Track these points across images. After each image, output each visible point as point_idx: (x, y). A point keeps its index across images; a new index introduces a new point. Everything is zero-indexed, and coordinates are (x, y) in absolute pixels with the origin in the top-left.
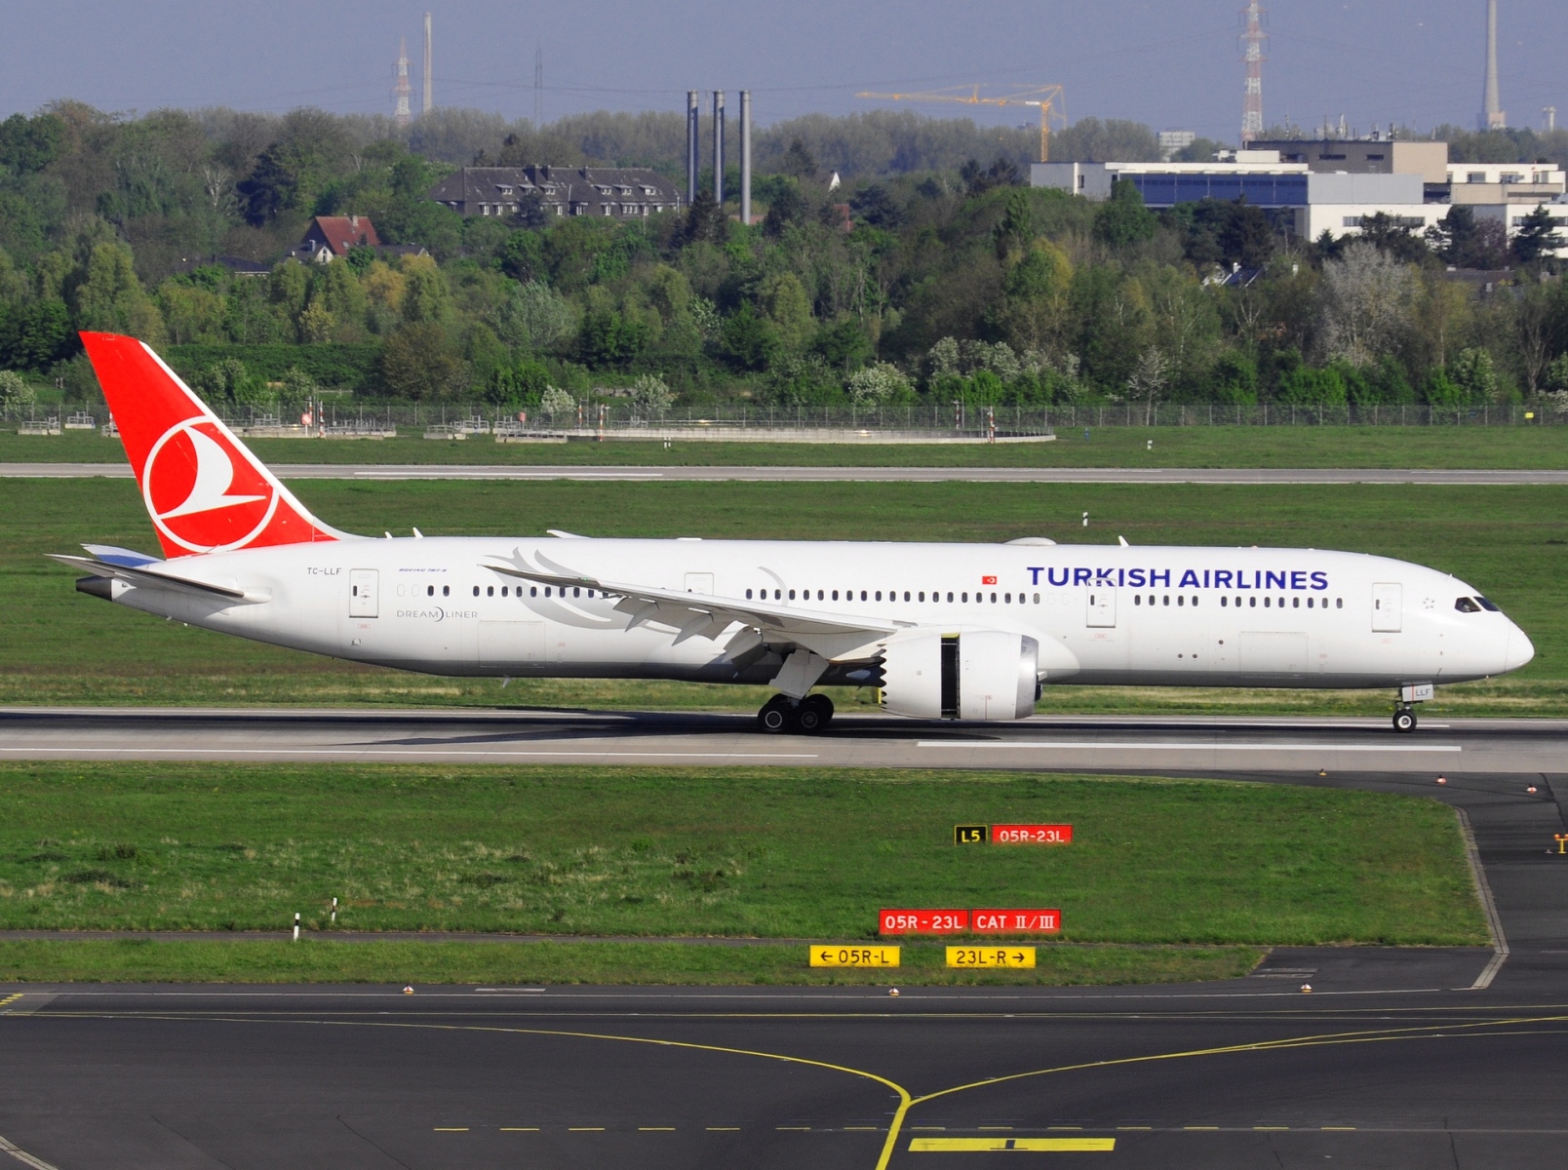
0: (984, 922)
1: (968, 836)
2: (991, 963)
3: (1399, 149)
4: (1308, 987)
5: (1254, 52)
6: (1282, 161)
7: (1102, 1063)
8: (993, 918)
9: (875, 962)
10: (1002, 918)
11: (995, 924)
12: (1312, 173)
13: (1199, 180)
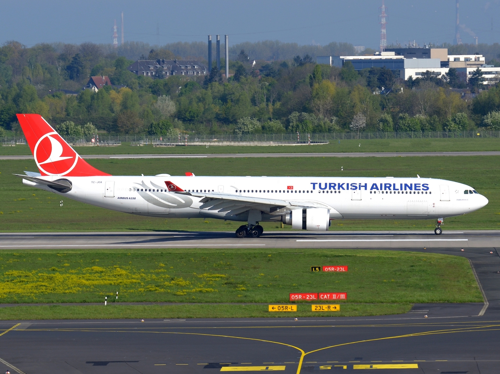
0: (323, 297)
1: (315, 270)
2: (326, 310)
3: (433, 51)
4: (427, 316)
5: (383, 21)
6: (396, 55)
7: (364, 341)
8: (325, 295)
9: (289, 310)
10: (328, 295)
11: (326, 297)
12: (405, 58)
13: (370, 61)
